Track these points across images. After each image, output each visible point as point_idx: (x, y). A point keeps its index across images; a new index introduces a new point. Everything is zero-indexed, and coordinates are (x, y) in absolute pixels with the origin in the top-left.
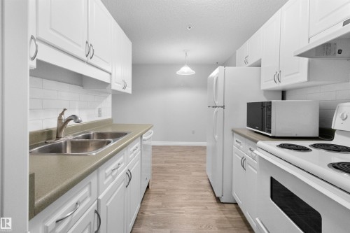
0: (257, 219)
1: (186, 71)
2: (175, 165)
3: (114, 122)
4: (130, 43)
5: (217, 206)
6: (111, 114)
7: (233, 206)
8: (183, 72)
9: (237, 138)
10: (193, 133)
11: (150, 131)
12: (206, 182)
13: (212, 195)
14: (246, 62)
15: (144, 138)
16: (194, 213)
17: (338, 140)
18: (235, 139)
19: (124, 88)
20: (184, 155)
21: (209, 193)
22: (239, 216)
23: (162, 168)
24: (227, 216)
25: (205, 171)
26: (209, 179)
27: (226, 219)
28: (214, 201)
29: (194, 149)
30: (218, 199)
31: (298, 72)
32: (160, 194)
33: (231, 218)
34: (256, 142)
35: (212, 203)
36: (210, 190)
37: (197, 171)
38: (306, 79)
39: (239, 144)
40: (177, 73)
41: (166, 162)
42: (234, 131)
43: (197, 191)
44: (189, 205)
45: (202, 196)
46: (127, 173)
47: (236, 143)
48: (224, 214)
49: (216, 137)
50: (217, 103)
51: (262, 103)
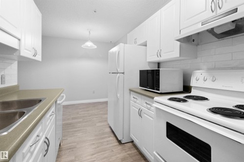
0: (155, 153)
1: (89, 46)
2: (81, 120)
3: (21, 89)
4: (40, 15)
5: (120, 147)
6: (17, 81)
7: (130, 144)
8: (88, 46)
9: (133, 95)
10: (94, 93)
11: (62, 95)
12: (109, 130)
13: (115, 138)
14: (135, 43)
15: (58, 102)
16: (104, 158)
17: (194, 93)
18: (132, 96)
19: (35, 56)
20: (88, 111)
21: (113, 138)
22: (136, 151)
23: (70, 124)
24: (128, 153)
25: (106, 121)
26: (110, 127)
27: (128, 156)
28: (117, 144)
29: (95, 104)
30: (120, 142)
31: (173, 51)
32: (71, 149)
33: (131, 154)
34: (153, 98)
35: (116, 145)
36: (112, 135)
37: (100, 122)
38: (179, 56)
39: (135, 100)
40: (82, 46)
41: (73, 119)
42: (131, 90)
43: (103, 138)
44: (99, 152)
45: (107, 141)
46: (45, 142)
47: (133, 99)
48: (126, 152)
49: (118, 95)
50: (119, 70)
51: (147, 70)
